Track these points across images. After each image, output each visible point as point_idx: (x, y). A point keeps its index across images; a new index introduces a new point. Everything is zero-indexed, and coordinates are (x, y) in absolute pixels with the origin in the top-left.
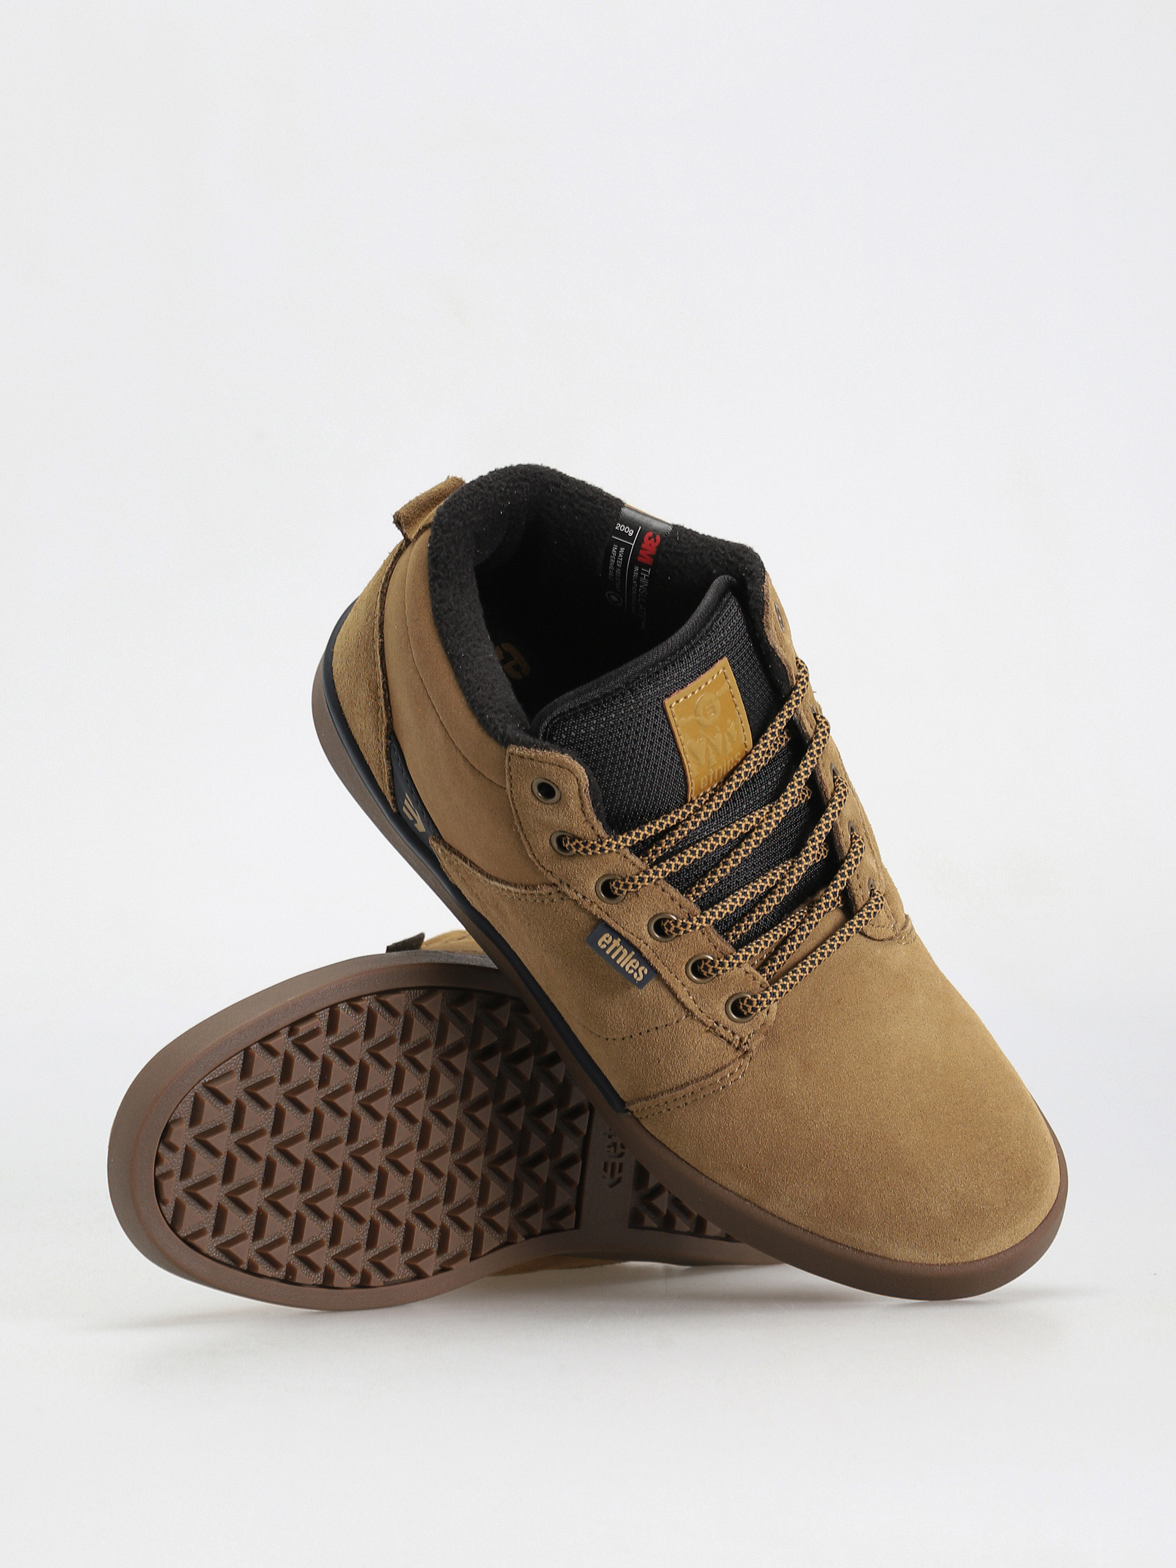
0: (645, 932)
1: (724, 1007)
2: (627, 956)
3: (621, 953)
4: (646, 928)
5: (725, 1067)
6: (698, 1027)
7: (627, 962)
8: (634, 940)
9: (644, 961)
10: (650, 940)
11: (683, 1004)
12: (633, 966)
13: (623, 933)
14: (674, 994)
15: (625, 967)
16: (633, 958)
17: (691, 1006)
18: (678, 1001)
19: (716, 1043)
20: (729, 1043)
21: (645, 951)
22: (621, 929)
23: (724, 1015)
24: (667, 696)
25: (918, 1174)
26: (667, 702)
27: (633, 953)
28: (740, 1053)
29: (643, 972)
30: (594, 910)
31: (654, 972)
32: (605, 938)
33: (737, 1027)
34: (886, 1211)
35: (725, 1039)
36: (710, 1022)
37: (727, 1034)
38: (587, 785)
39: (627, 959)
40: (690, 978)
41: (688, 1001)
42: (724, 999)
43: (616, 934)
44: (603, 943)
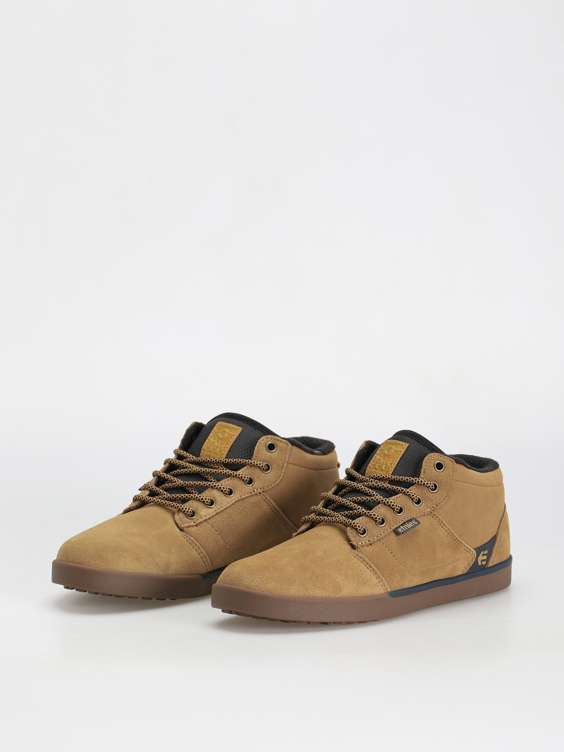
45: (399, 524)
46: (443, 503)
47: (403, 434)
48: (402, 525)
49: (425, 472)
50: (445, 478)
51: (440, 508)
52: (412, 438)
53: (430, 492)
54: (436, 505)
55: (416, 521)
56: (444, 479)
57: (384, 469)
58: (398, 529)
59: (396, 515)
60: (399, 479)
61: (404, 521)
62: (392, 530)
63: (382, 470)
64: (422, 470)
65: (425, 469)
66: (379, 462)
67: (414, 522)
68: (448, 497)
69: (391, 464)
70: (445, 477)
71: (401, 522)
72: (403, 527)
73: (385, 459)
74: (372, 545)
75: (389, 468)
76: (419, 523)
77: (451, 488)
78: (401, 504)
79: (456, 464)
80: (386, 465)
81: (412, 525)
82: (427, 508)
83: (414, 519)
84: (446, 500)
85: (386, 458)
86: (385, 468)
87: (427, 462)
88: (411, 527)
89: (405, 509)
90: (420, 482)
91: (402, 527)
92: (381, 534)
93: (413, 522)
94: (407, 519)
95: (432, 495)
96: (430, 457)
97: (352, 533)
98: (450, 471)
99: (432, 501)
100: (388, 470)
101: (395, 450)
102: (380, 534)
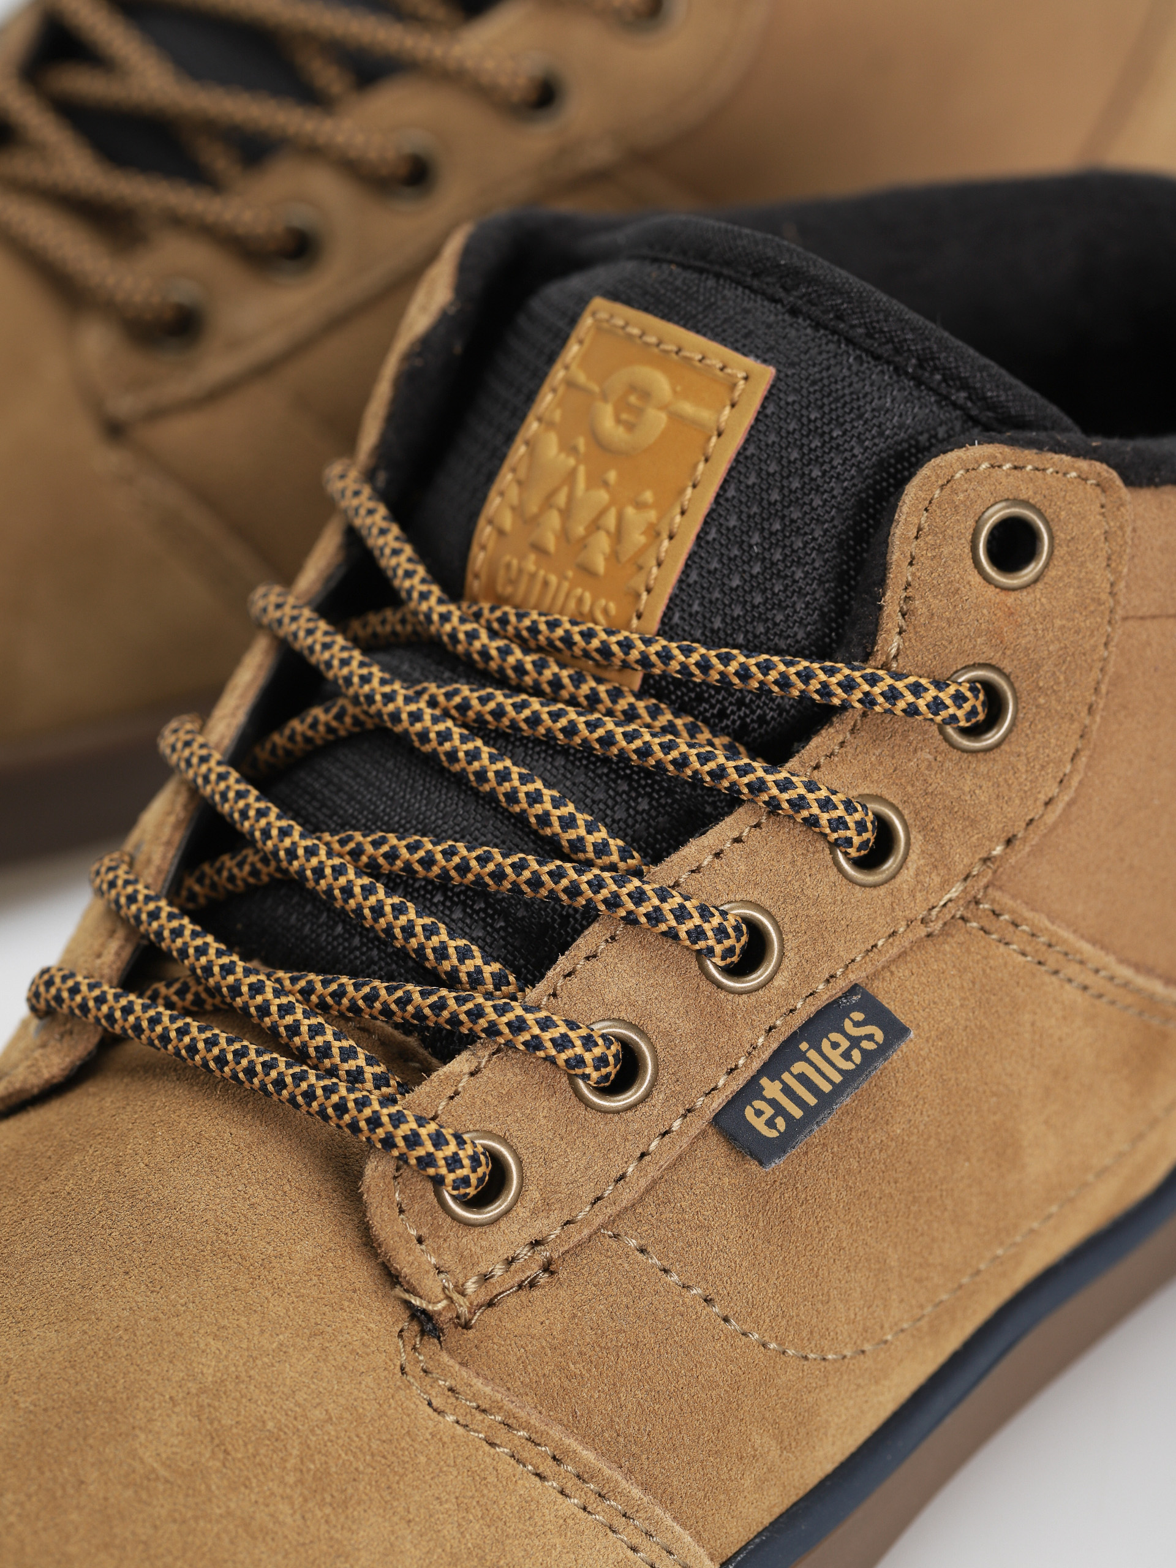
45: (749, 1067)
46: (1051, 817)
47: (725, 271)
48: (774, 1066)
49: (913, 612)
50: (1062, 627)
51: (1037, 851)
52: (794, 312)
53: (955, 754)
54: (1009, 842)
55: (877, 1014)
56: (1049, 636)
57: (600, 565)
58: (749, 1113)
59: (722, 995)
60: (721, 673)
61: (786, 1028)
62: (699, 1123)
63: (586, 571)
64: (891, 601)
65: (909, 584)
66: (561, 499)
67: (857, 1024)
68: (1083, 760)
69: (654, 533)
70: (1058, 623)
71: (768, 1047)
72: (778, 1085)
73: (606, 484)
74: (563, 1274)
75: (640, 568)
76: (896, 1031)
77: (1104, 688)
78: (754, 896)
79: (1125, 493)
80: (618, 536)
81: (846, 1055)
82: (946, 885)
83: (855, 998)
84: (1075, 783)
85: (612, 476)
86: (614, 556)
87: (919, 529)
88: (837, 1078)
89: (786, 928)
90: (881, 700)
91: (771, 1089)
92: (622, 1177)
93: (848, 1025)
94: (806, 1010)
95: (976, 774)
96: (942, 487)
97: (401, 1211)
98: (1090, 566)
99: (973, 823)
100: (639, 583)
101: (676, 418)
102: (615, 1174)
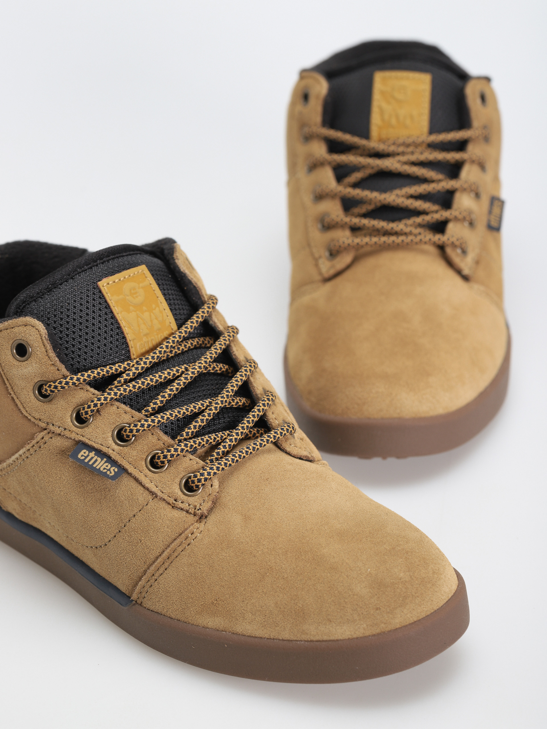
0: (111, 442)
1: (178, 487)
2: (101, 462)
3: (96, 460)
4: (111, 439)
5: (186, 529)
6: (163, 504)
7: (101, 464)
8: (104, 449)
9: (114, 462)
10: (116, 447)
11: (148, 489)
12: (106, 467)
13: (96, 446)
14: (141, 484)
15: (100, 468)
16: (105, 462)
17: (154, 489)
18: (144, 487)
19: (176, 514)
20: (187, 512)
21: (114, 456)
22: (93, 443)
23: (180, 493)
24: (99, 281)
25: (339, 567)
26: (100, 283)
27: (105, 459)
28: (197, 518)
29: (114, 470)
30: (73, 436)
31: (123, 470)
32: (83, 453)
33: (191, 500)
34: (320, 599)
35: (184, 510)
36: (171, 500)
37: (185, 506)
38: (46, 334)
39: (101, 463)
40: (150, 470)
41: (152, 487)
42: (178, 480)
43: (91, 448)
44: (82, 456)
